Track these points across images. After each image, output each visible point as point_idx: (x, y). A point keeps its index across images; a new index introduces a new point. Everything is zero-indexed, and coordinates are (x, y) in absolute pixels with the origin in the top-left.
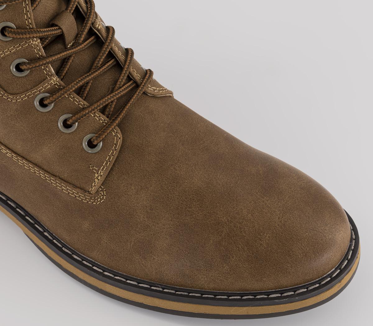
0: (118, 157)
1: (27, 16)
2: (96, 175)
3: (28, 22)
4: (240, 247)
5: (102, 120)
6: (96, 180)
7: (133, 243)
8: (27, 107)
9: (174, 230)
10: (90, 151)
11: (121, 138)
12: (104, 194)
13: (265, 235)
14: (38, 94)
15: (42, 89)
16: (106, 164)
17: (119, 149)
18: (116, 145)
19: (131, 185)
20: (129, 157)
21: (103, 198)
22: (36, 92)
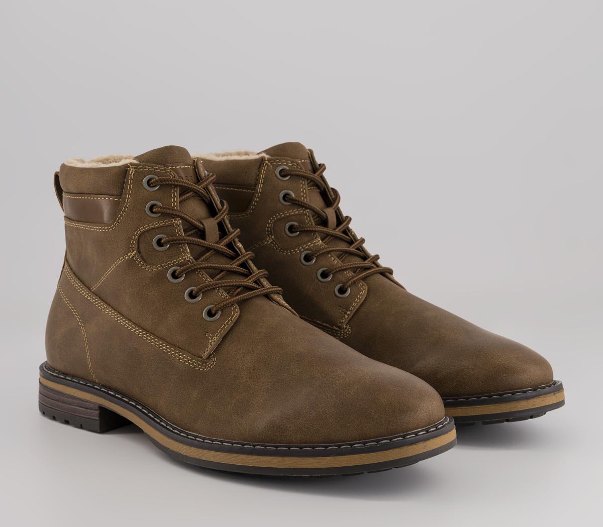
0: (232, 327)
1: (174, 199)
2: (210, 341)
3: (174, 204)
4: (329, 396)
5: (224, 296)
6: (210, 346)
7: (233, 404)
8: (161, 276)
9: (271, 387)
10: (209, 319)
11: (239, 313)
12: (214, 359)
13: (354, 386)
14: (172, 266)
15: (175, 262)
16: (221, 331)
17: (235, 321)
18: (232, 317)
19: (240, 350)
20: (243, 329)
21: (213, 363)
22: (170, 264)
